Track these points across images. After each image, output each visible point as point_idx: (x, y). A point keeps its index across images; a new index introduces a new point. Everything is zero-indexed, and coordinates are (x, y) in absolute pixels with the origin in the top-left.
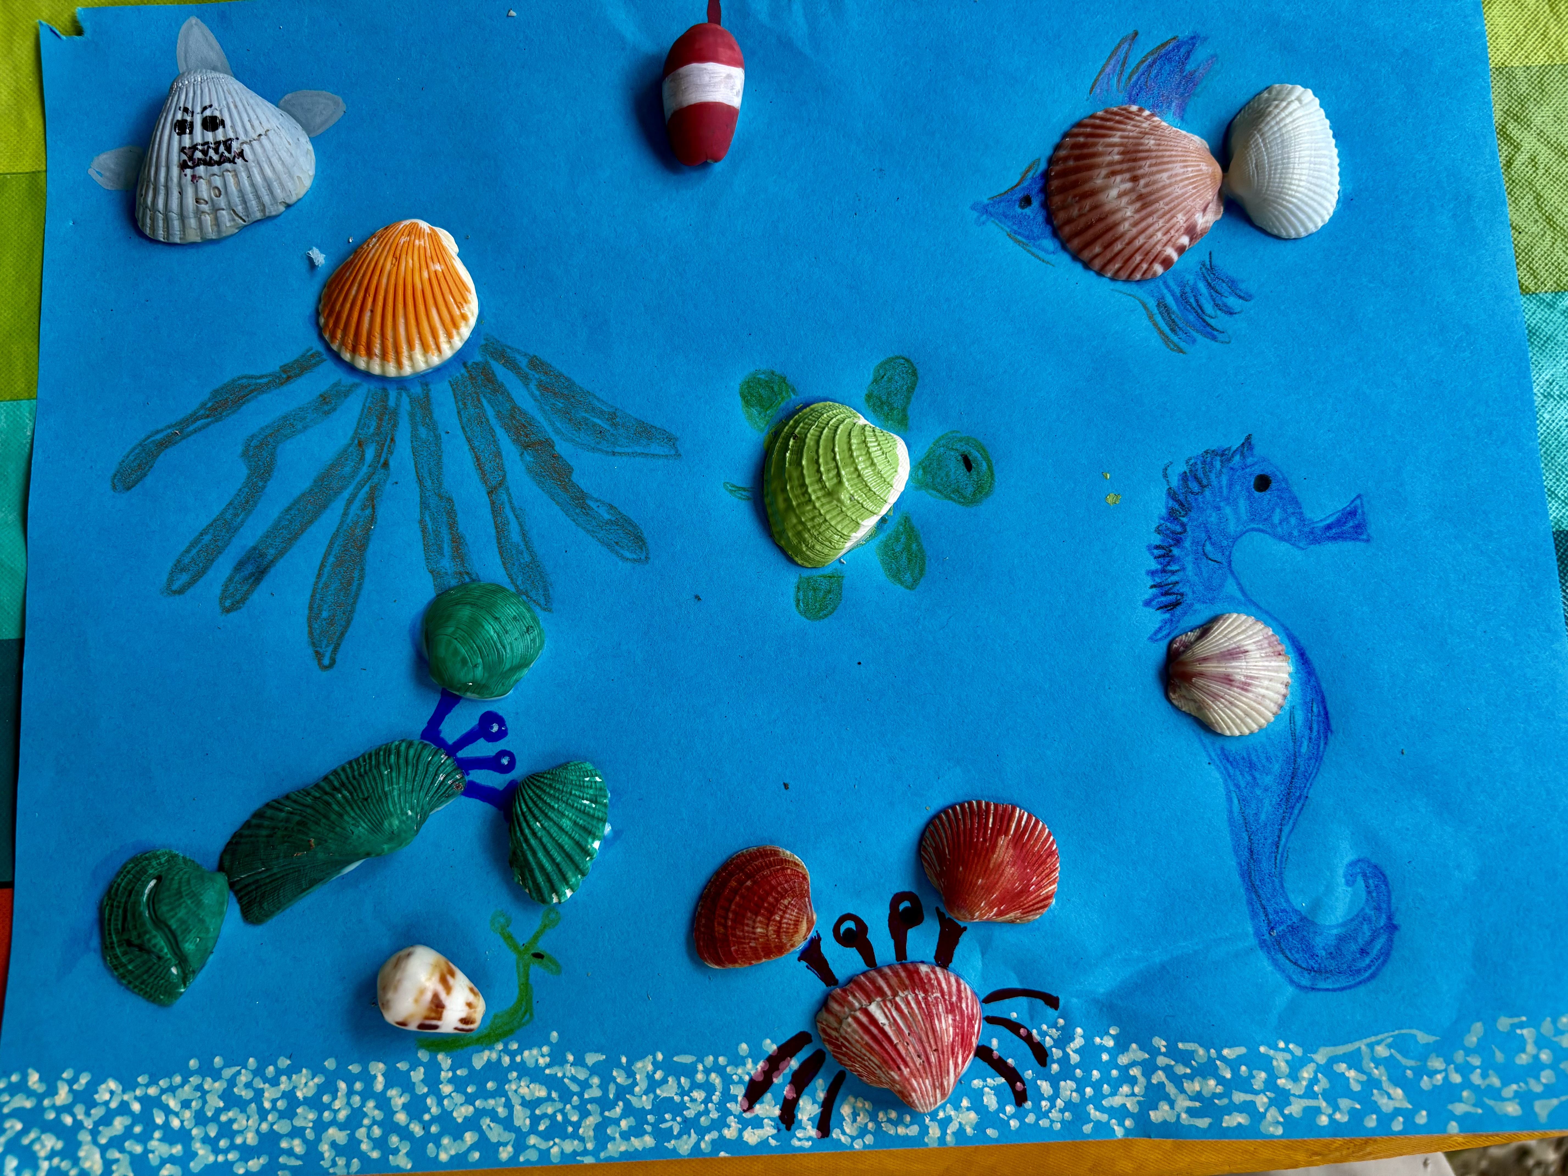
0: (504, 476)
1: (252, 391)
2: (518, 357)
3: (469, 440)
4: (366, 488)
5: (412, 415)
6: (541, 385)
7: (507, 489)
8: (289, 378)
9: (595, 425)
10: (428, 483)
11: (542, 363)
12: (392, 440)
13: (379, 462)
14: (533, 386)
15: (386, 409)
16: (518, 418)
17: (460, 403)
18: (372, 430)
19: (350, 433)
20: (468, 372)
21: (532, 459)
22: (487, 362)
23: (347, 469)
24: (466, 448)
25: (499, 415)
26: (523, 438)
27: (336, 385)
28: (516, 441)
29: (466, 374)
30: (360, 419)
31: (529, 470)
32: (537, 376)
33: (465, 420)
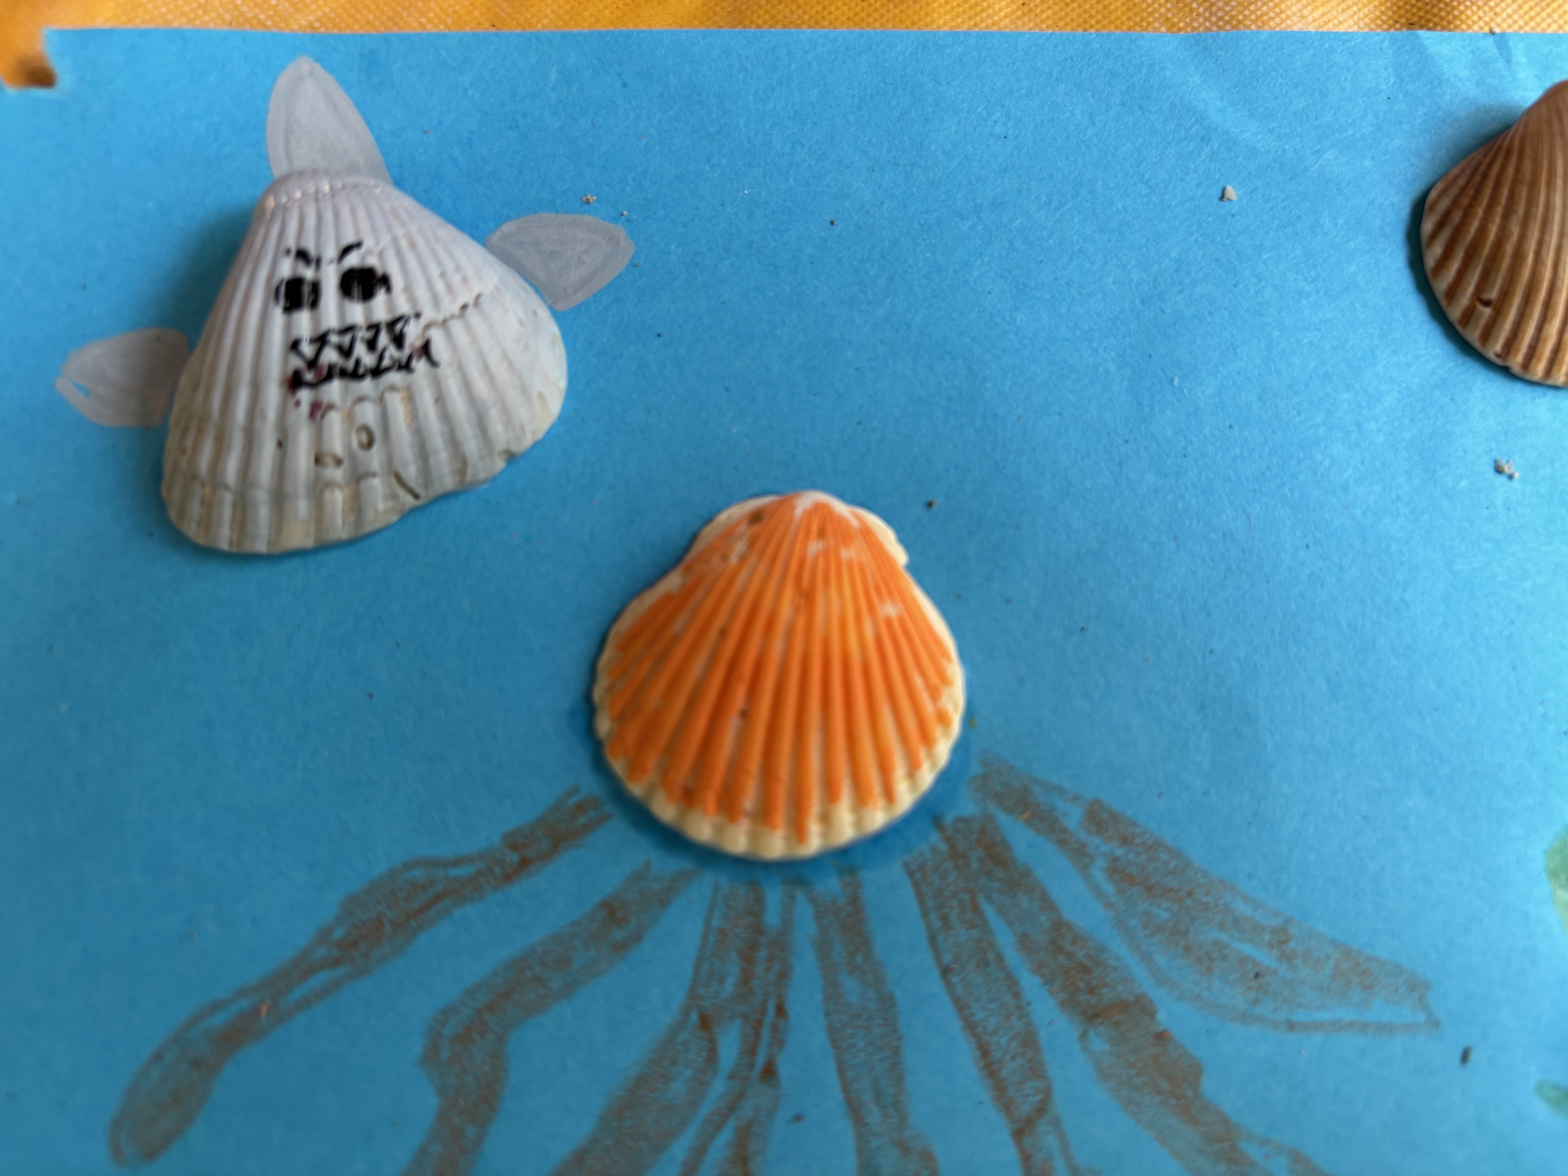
0: (1047, 1094)
1: (438, 898)
2: (1060, 804)
3: (961, 1007)
4: (727, 1135)
5: (823, 948)
6: (1116, 870)
7: (1056, 1122)
8: (525, 863)
9: (1243, 960)
10: (874, 1116)
11: (1116, 818)
12: (781, 1011)
13: (751, 1066)
14: (1098, 874)
15: (760, 932)
16: (1068, 947)
17: (933, 916)
18: (730, 986)
19: (679, 996)
20: (947, 839)
21: (1107, 1047)
22: (989, 818)
23: (678, 1088)
24: (956, 1026)
25: (1025, 943)
26: (1084, 997)
27: (638, 876)
28: (1069, 1004)
29: (943, 847)
30: (700, 961)
31: (1104, 1075)
32: (1105, 848)
33: (947, 958)
